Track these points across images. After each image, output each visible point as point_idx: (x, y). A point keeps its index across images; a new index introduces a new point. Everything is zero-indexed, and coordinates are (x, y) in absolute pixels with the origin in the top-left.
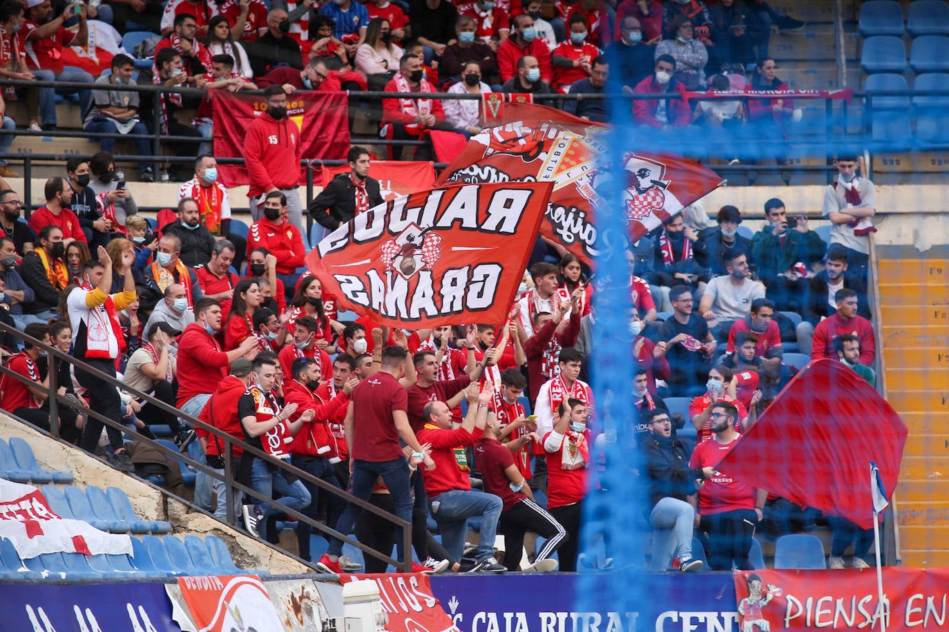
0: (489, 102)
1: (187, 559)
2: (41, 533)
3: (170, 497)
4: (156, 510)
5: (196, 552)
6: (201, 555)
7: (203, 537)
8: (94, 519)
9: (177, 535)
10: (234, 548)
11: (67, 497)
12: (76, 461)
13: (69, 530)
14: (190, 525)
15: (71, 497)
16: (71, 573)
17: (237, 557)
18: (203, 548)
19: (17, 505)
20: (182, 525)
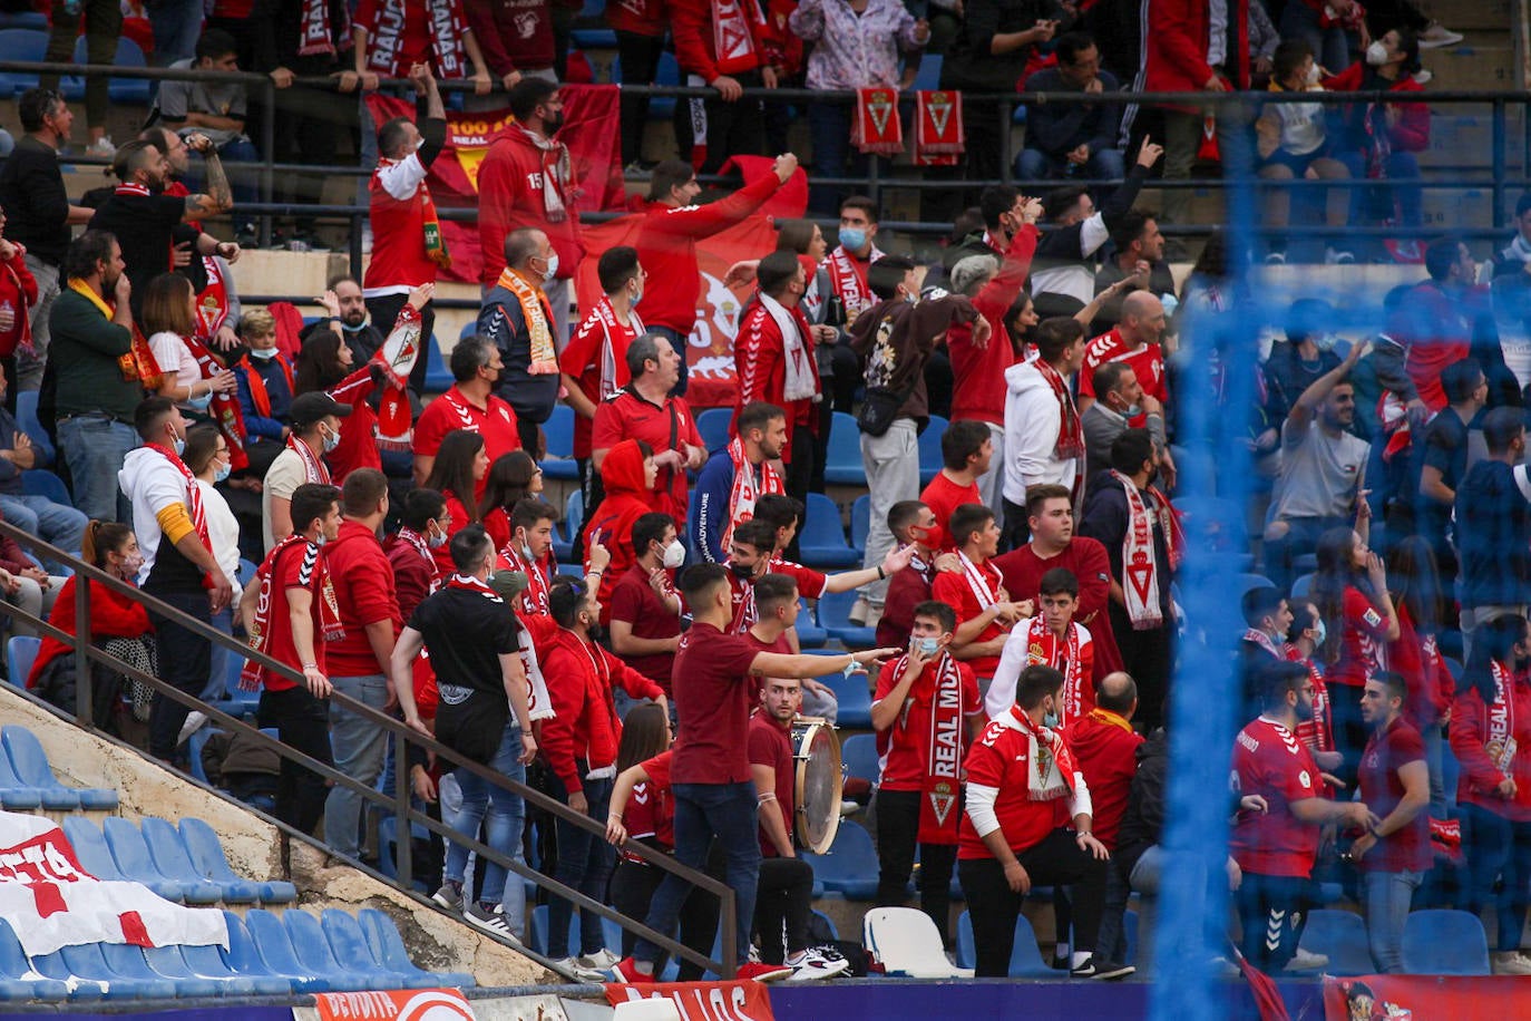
0: (871, 107)
1: (325, 952)
2: (62, 907)
3: (294, 836)
4: (268, 860)
5: (342, 939)
6: (351, 944)
7: (354, 911)
8: (158, 879)
9: (306, 908)
10: (411, 932)
11: (107, 838)
12: (122, 770)
13: (111, 899)
14: (331, 889)
15: (115, 838)
16: (117, 982)
17: (415, 948)
18: (357, 933)
19: (18, 855)
20: (315, 888)
